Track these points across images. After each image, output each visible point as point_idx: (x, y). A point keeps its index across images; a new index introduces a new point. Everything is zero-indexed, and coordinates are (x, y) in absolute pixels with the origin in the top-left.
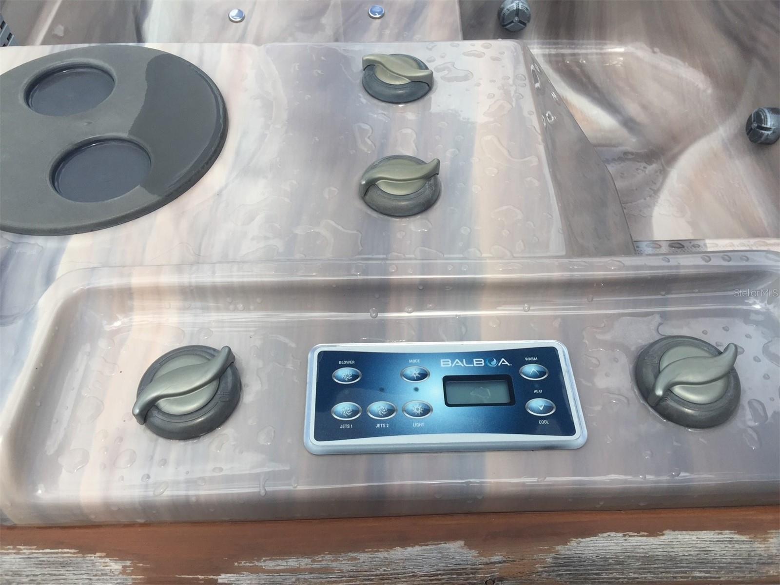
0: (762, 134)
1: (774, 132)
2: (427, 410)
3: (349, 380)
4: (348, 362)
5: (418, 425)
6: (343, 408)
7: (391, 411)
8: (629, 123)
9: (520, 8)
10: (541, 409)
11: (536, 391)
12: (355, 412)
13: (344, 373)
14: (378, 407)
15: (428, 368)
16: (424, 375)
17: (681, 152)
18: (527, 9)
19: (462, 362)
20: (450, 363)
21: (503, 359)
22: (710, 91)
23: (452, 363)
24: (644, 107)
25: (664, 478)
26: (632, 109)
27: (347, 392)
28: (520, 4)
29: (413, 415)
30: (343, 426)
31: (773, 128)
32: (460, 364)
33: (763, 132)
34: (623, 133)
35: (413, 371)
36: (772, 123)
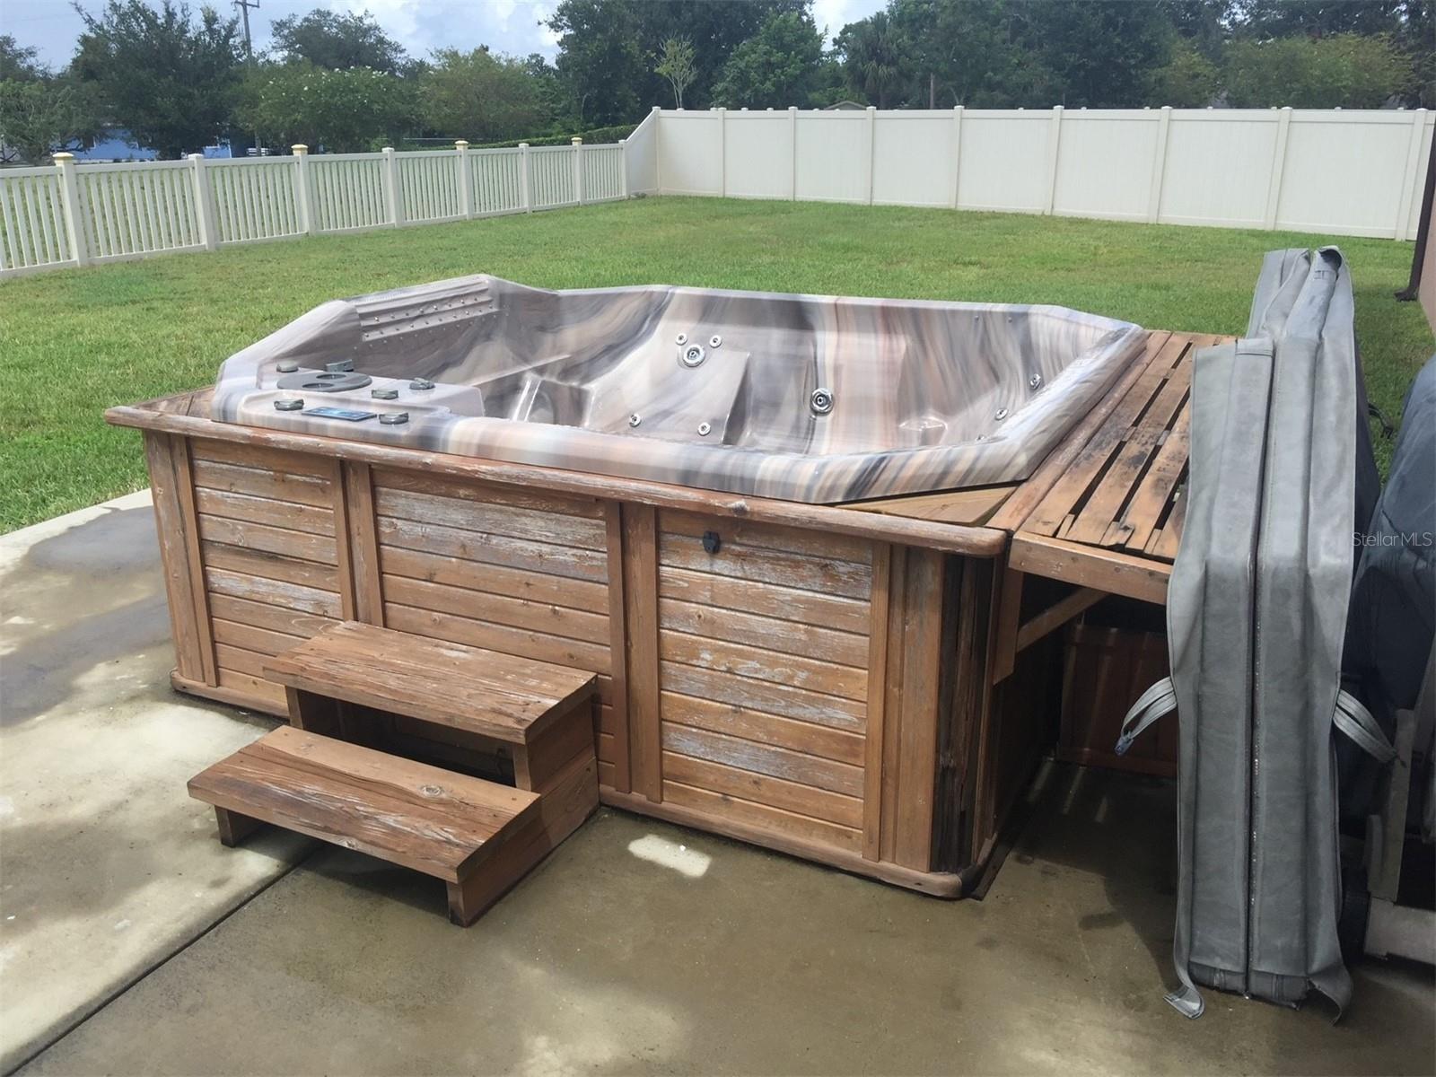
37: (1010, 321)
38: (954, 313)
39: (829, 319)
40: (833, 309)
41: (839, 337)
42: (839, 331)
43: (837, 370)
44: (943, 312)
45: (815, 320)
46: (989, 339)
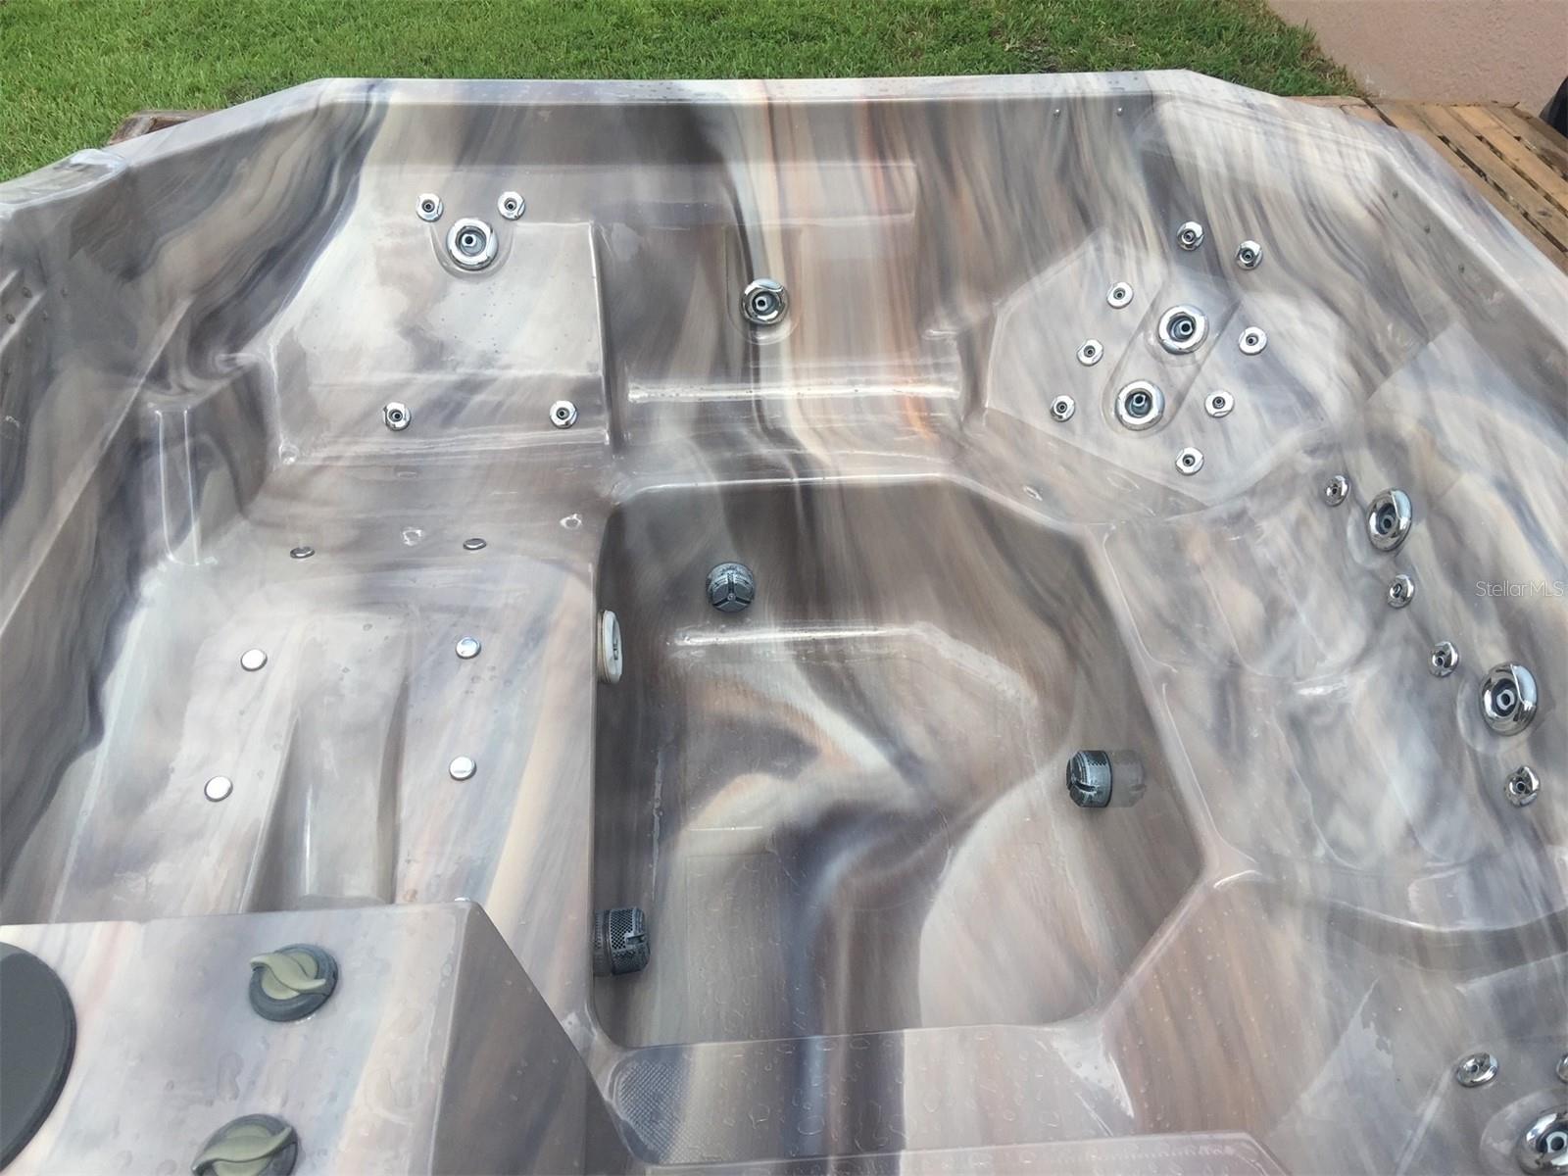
0: (1083, 795)
1: (1099, 793)
8: (906, 762)
9: (735, 582)
17: (978, 815)
18: (746, 583)
24: (933, 732)
26: (914, 735)
28: (735, 576)
31: (1096, 786)
33: (1083, 792)
34: (895, 778)
36: (1094, 779)
37: (1119, 114)
38: (1013, 106)
39: (756, 137)
40: (764, 118)
41: (778, 170)
42: (776, 157)
43: (788, 237)
44: (991, 107)
45: (725, 144)
46: (1078, 152)
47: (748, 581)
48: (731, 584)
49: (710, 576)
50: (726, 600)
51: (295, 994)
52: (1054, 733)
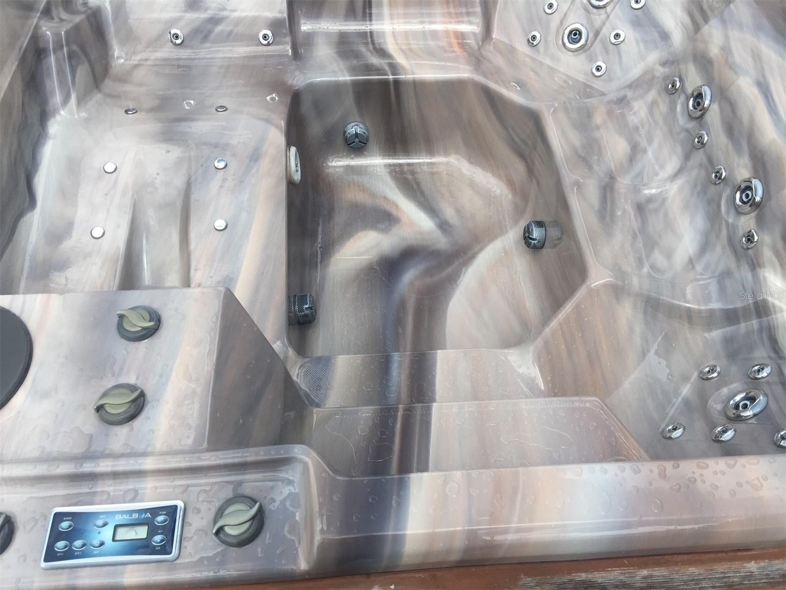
0: (531, 243)
1: (539, 242)
2: (102, 544)
3: (67, 529)
4: (67, 518)
5: (96, 552)
6: (61, 544)
7: (84, 545)
8: (444, 226)
9: (359, 132)
10: (159, 541)
11: (159, 531)
12: (66, 547)
13: (65, 525)
14: (78, 543)
15: (108, 520)
16: (105, 525)
18: (364, 133)
19: (127, 516)
20: (120, 517)
21: (148, 514)
22: (510, 196)
23: (122, 516)
24: (458, 211)
25: (211, 574)
26: (449, 213)
27: (64, 535)
28: (359, 129)
29: (95, 547)
30: (58, 554)
31: (538, 238)
32: (126, 517)
33: (531, 241)
35: (100, 522)
36: (537, 235)
47: (366, 132)
48: (356, 133)
49: (346, 129)
50: (354, 142)
51: (140, 329)
52: (519, 212)
